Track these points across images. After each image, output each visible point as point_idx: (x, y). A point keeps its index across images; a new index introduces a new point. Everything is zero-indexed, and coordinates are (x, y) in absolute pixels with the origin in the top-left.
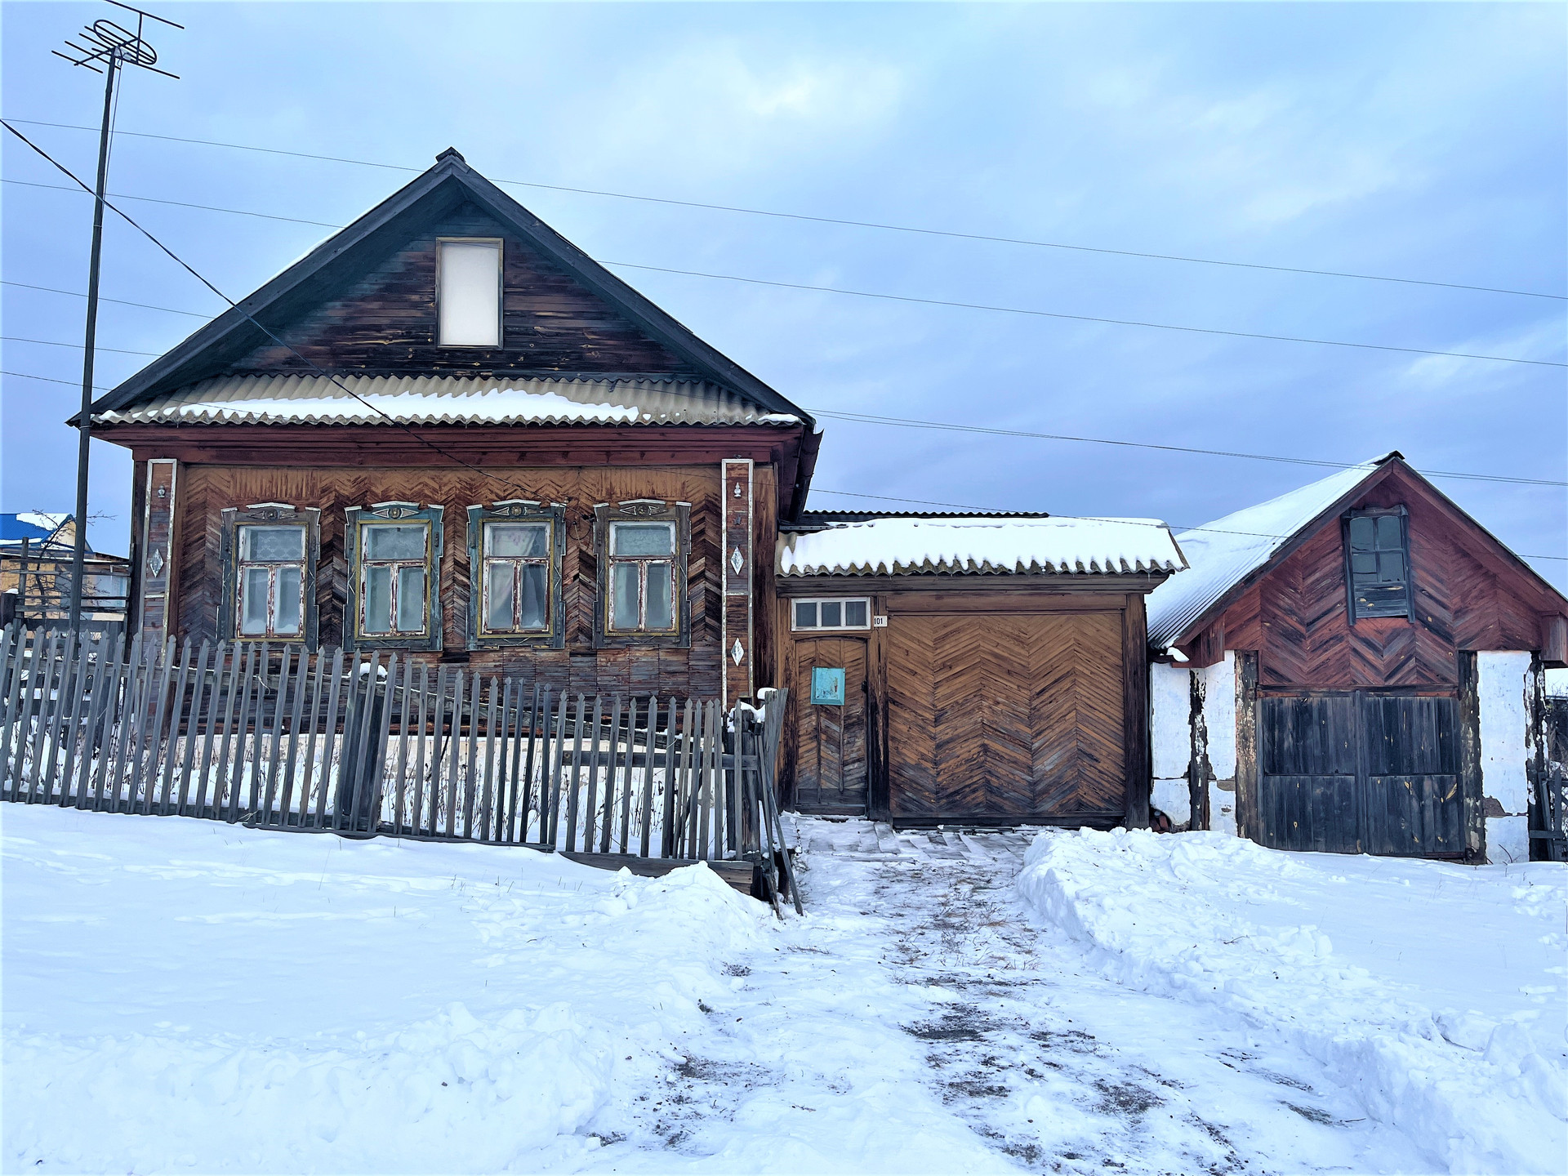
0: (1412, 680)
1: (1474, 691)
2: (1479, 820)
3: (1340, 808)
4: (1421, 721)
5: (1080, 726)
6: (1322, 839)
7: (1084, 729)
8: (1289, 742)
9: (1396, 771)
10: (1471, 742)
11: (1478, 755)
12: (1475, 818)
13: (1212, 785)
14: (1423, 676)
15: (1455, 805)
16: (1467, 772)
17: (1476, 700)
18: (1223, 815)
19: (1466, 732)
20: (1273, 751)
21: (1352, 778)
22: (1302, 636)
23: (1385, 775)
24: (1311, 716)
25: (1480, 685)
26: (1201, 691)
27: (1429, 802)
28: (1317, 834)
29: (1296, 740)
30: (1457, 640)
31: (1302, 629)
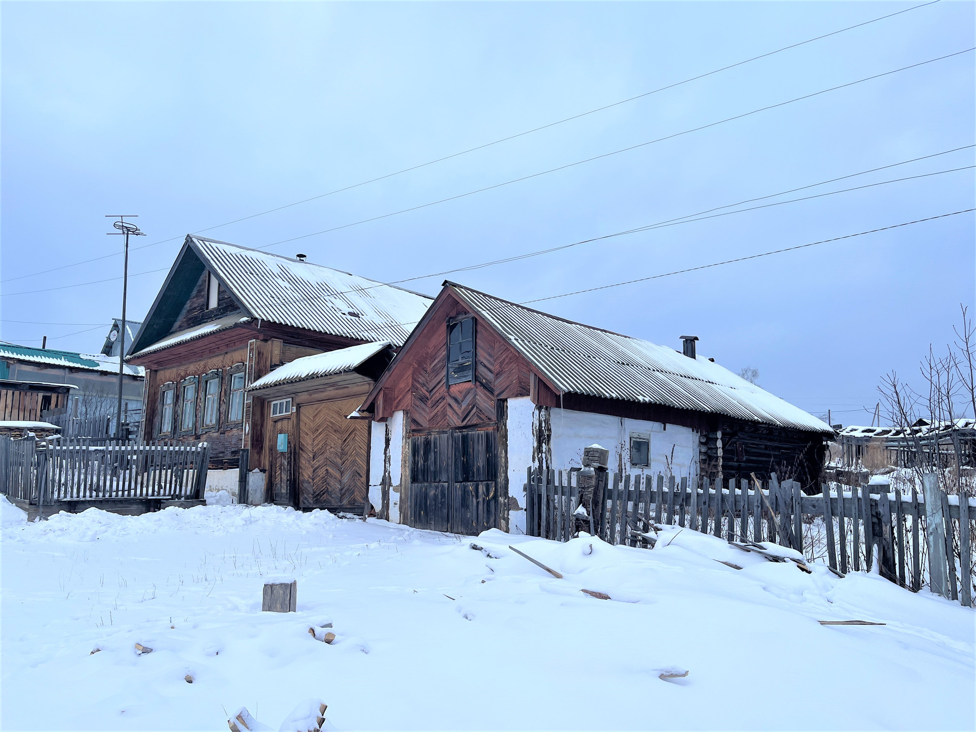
0: (475, 421)
1: (505, 426)
2: (506, 512)
3: (441, 503)
4: (478, 447)
5: (357, 458)
6: (433, 522)
7: (358, 460)
8: (421, 462)
9: (466, 480)
10: (503, 459)
11: (507, 468)
12: (504, 510)
13: (391, 488)
14: (480, 418)
15: (494, 501)
16: (501, 480)
17: (506, 431)
18: (394, 507)
19: (501, 453)
20: (415, 468)
21: (446, 484)
22: (427, 398)
23: (461, 482)
24: (430, 446)
25: (508, 421)
26: (390, 435)
27: (481, 499)
28: (430, 520)
29: (424, 462)
30: (496, 393)
31: (427, 394)
